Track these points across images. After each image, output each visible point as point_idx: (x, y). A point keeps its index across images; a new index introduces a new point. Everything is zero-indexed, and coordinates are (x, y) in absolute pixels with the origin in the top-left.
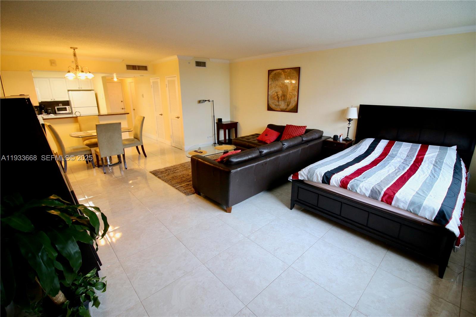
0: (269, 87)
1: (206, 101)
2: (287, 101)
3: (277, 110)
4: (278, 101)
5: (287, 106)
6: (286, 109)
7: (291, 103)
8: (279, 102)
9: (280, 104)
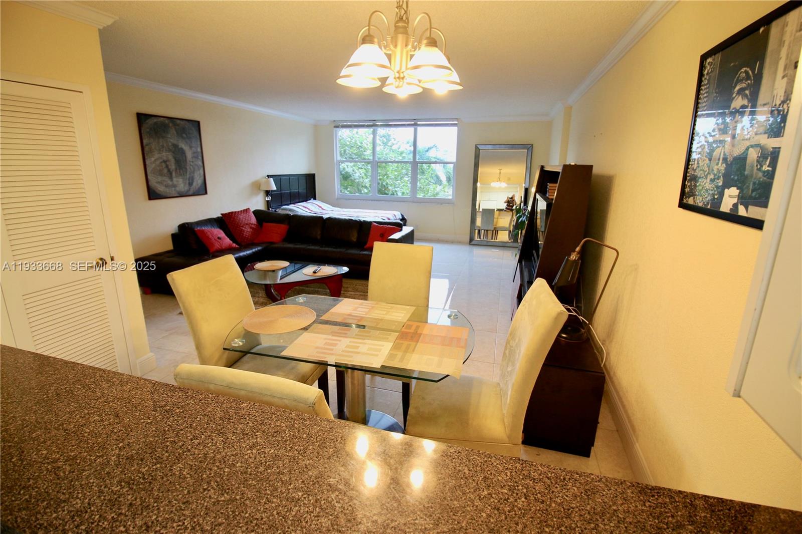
2: (188, 176)
4: (171, 178)
5: (188, 186)
8: (172, 181)
9: (175, 183)
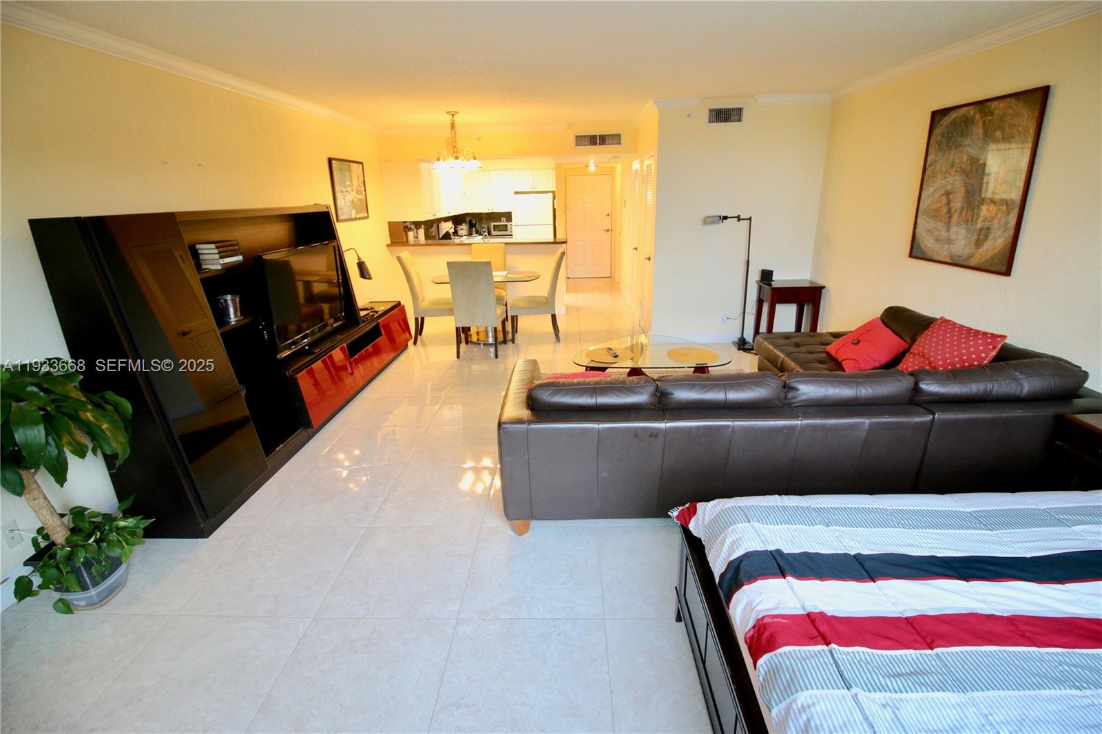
0: (928, 172)
1: (725, 218)
2: (979, 226)
3: (939, 259)
4: (949, 225)
5: (973, 246)
6: (970, 257)
7: (991, 237)
8: (948, 231)
9: (953, 236)
